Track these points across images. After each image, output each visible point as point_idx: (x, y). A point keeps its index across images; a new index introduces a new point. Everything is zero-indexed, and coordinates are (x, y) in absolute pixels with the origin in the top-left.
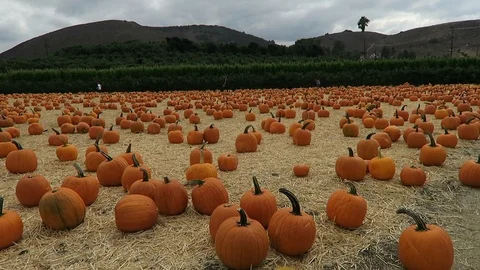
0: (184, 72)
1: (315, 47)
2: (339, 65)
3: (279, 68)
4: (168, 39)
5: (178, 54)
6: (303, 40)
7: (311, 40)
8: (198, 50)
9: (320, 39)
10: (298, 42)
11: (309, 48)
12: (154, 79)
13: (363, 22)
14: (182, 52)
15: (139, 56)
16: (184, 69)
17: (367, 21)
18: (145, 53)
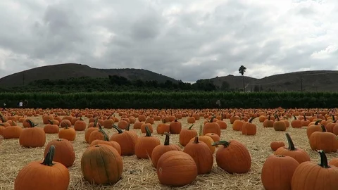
0: (123, 97)
1: (210, 85)
2: (232, 94)
3: (191, 96)
4: (110, 76)
5: (116, 86)
6: (201, 80)
7: (207, 80)
8: (131, 84)
9: (212, 80)
10: (198, 81)
11: (206, 85)
12: (103, 101)
13: (242, 69)
14: (119, 85)
15: (89, 87)
16: (124, 95)
17: (245, 68)
18: (93, 85)
